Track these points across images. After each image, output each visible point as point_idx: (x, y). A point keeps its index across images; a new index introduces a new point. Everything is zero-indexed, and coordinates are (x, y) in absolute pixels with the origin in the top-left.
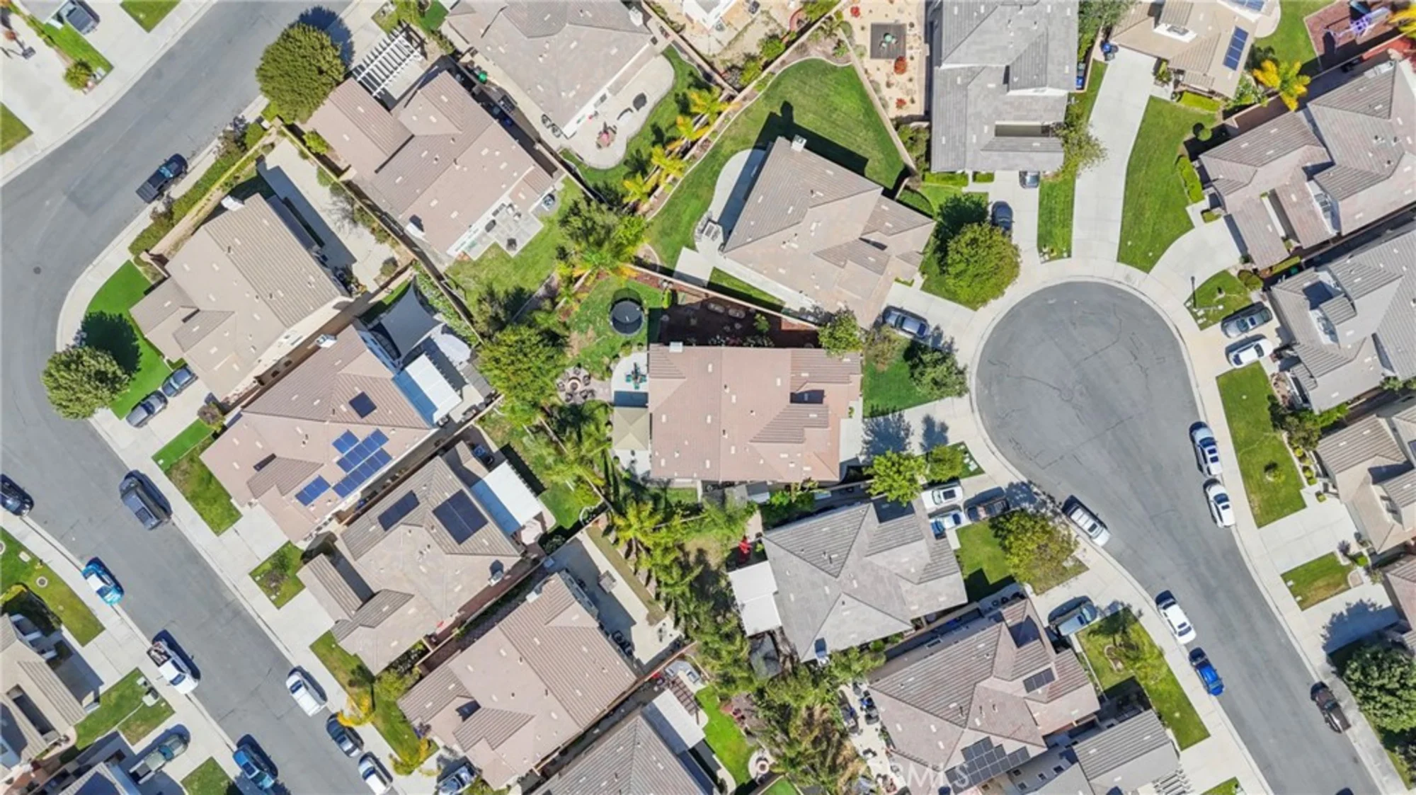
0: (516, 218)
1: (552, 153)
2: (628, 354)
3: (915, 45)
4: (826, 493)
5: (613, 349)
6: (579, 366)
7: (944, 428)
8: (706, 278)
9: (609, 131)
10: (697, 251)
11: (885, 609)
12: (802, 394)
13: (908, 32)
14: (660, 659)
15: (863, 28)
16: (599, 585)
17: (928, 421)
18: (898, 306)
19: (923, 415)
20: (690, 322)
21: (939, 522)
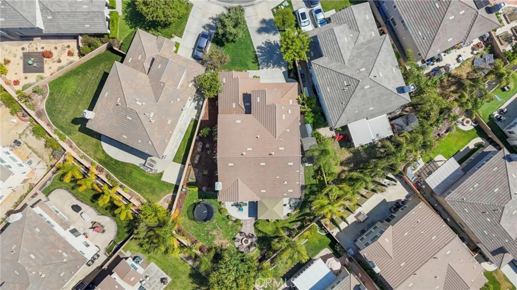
0: (148, 279)
1: (109, 260)
2: (226, 210)
3: (35, 46)
4: (305, 90)
5: (223, 219)
6: (234, 239)
7: (264, 21)
8: (179, 166)
9: (94, 226)
10: (163, 171)
11: (377, 51)
12: (245, 106)
13: (27, 51)
14: (406, 184)
15: (26, 78)
16: (363, 222)
17: (260, 31)
18: (192, 51)
19: (256, 34)
20: (206, 175)
21: (320, 21)
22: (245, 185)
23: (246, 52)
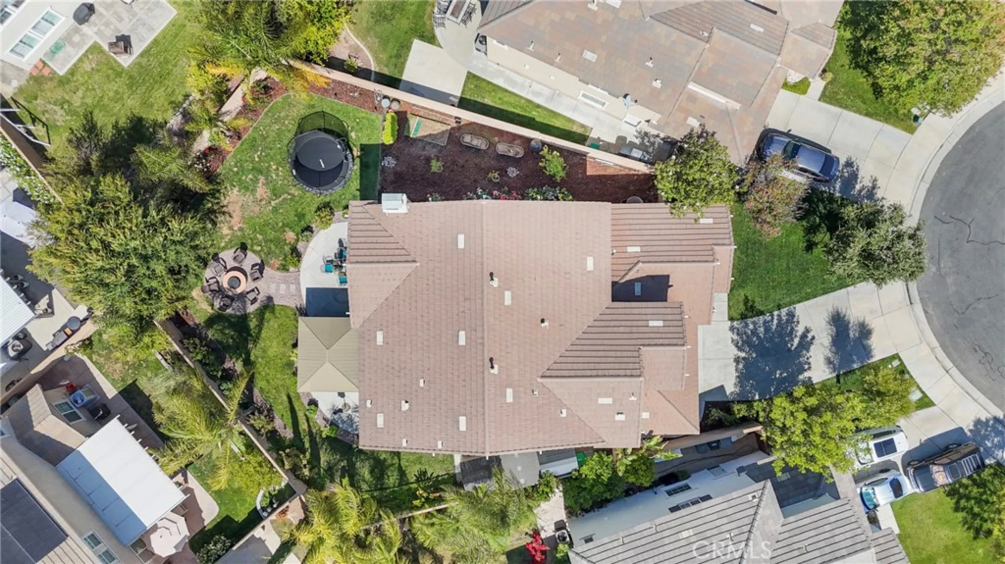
2: (327, 224)
4: (674, 454)
5: (301, 216)
6: (244, 247)
7: (865, 332)
8: (456, 90)
10: (439, 46)
12: (631, 282)
17: (838, 321)
18: (784, 129)
19: (831, 309)
20: (430, 167)
21: (868, 494)
22: (397, 283)
23: (780, 283)
